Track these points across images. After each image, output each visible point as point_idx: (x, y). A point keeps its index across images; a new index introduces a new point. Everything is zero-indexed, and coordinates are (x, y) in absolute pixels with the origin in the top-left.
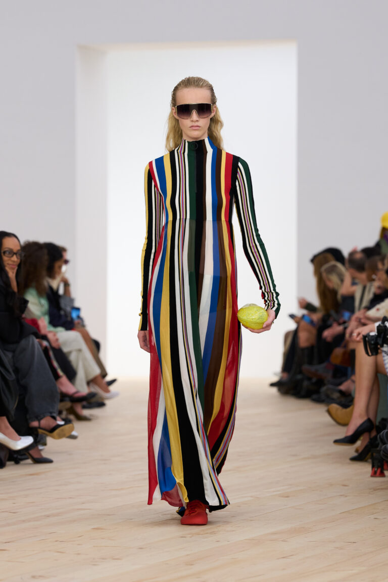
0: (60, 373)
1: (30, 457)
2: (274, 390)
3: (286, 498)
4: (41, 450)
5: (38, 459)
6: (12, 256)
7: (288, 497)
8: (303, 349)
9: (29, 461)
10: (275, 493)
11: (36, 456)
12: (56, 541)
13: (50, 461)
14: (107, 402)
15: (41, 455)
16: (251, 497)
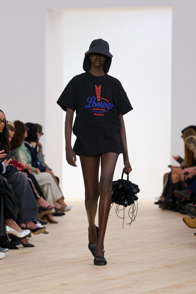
0: (39, 196)
1: (21, 243)
2: (157, 206)
3: (169, 268)
4: (28, 240)
5: (26, 244)
6: (1, 122)
7: (170, 267)
8: (175, 184)
9: (21, 245)
10: (163, 265)
11: (25, 243)
12: (41, 291)
13: (33, 246)
14: (66, 213)
15: (28, 242)
16: (149, 267)
